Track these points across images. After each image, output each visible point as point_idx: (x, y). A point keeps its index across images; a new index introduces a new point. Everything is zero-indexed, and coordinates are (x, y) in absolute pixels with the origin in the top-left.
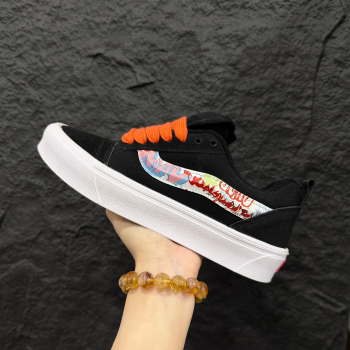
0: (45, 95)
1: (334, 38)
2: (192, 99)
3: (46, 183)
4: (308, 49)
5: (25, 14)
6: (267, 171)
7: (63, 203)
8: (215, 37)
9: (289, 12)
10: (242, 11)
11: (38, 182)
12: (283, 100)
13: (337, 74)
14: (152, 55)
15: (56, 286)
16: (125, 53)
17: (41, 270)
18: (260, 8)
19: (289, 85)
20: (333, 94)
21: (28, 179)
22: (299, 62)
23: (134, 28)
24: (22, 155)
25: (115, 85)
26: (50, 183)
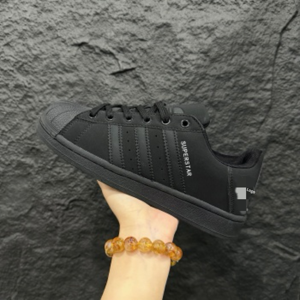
0: (33, 81)
1: (289, 30)
2: (169, 83)
3: (36, 162)
4: (268, 39)
5: (11, 6)
6: (235, 144)
7: (53, 179)
8: (188, 29)
9: (251, 8)
10: (211, 6)
11: (29, 161)
12: (247, 83)
13: (291, 60)
14: (132, 44)
15: (48, 255)
16: (107, 42)
17: (34, 242)
18: (226, 3)
19: (253, 70)
20: (288, 78)
21: (19, 159)
22: (260, 50)
23: (115, 19)
24: (12, 137)
25: (99, 72)
26: (40, 161)
